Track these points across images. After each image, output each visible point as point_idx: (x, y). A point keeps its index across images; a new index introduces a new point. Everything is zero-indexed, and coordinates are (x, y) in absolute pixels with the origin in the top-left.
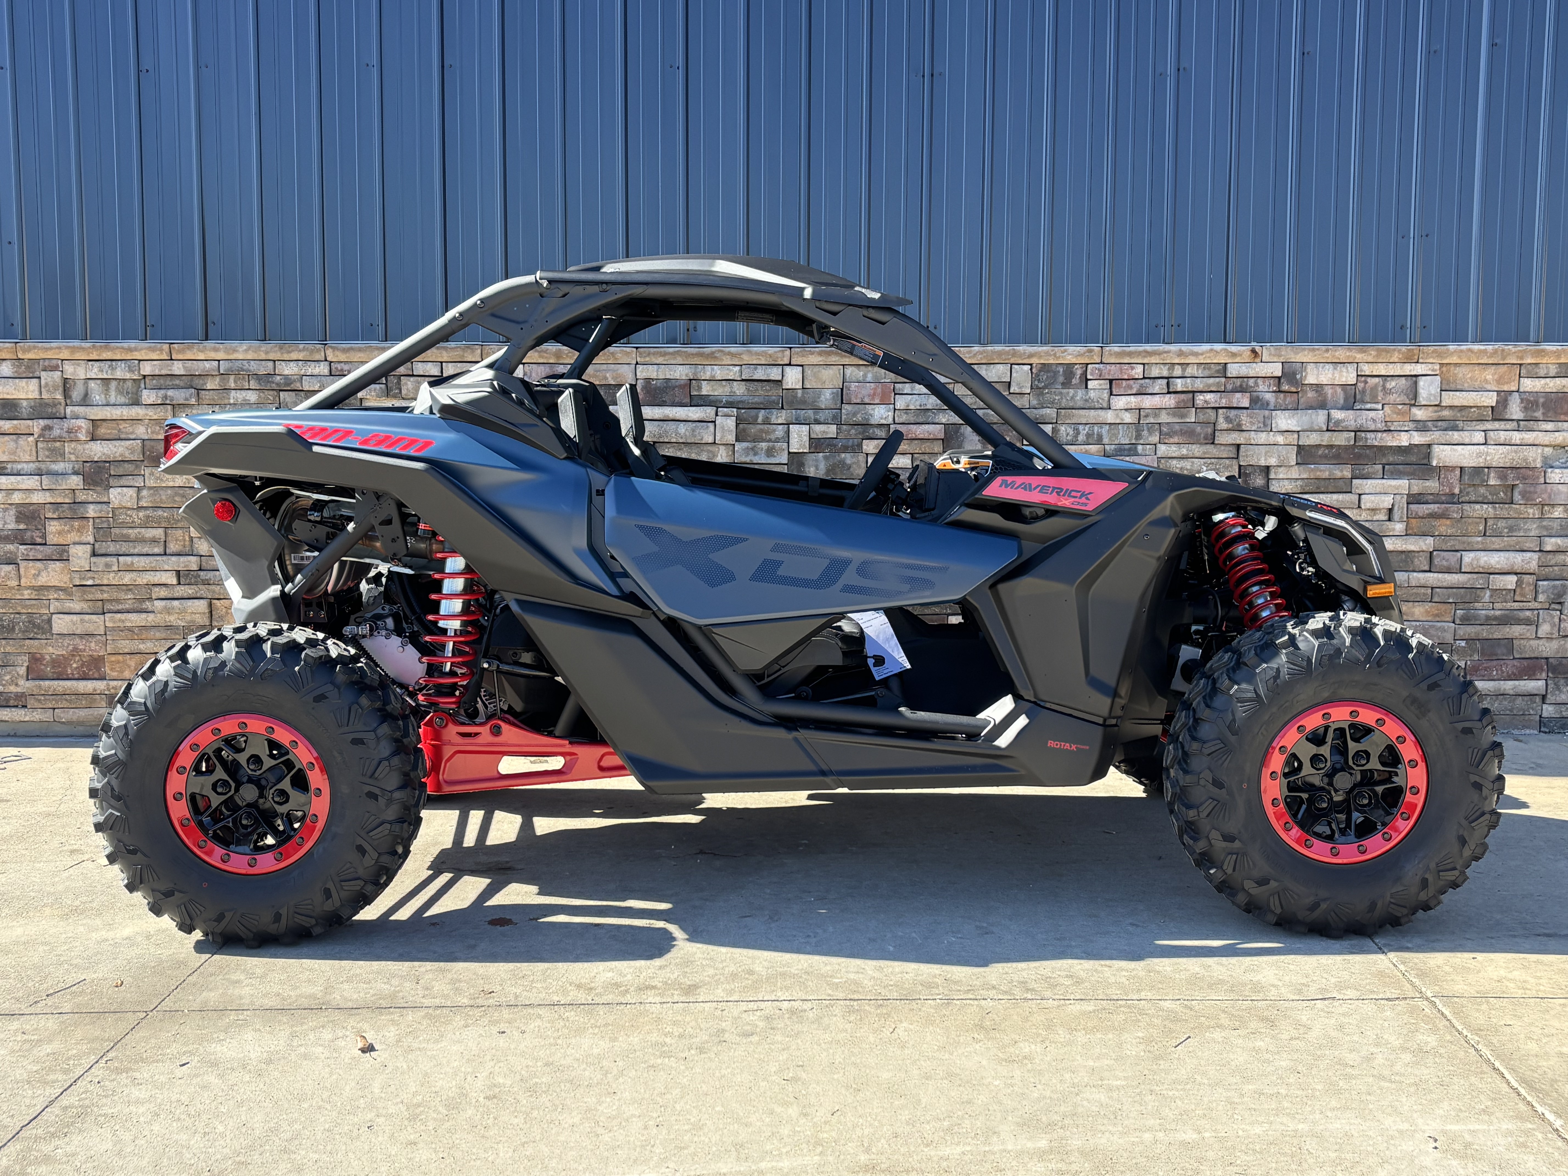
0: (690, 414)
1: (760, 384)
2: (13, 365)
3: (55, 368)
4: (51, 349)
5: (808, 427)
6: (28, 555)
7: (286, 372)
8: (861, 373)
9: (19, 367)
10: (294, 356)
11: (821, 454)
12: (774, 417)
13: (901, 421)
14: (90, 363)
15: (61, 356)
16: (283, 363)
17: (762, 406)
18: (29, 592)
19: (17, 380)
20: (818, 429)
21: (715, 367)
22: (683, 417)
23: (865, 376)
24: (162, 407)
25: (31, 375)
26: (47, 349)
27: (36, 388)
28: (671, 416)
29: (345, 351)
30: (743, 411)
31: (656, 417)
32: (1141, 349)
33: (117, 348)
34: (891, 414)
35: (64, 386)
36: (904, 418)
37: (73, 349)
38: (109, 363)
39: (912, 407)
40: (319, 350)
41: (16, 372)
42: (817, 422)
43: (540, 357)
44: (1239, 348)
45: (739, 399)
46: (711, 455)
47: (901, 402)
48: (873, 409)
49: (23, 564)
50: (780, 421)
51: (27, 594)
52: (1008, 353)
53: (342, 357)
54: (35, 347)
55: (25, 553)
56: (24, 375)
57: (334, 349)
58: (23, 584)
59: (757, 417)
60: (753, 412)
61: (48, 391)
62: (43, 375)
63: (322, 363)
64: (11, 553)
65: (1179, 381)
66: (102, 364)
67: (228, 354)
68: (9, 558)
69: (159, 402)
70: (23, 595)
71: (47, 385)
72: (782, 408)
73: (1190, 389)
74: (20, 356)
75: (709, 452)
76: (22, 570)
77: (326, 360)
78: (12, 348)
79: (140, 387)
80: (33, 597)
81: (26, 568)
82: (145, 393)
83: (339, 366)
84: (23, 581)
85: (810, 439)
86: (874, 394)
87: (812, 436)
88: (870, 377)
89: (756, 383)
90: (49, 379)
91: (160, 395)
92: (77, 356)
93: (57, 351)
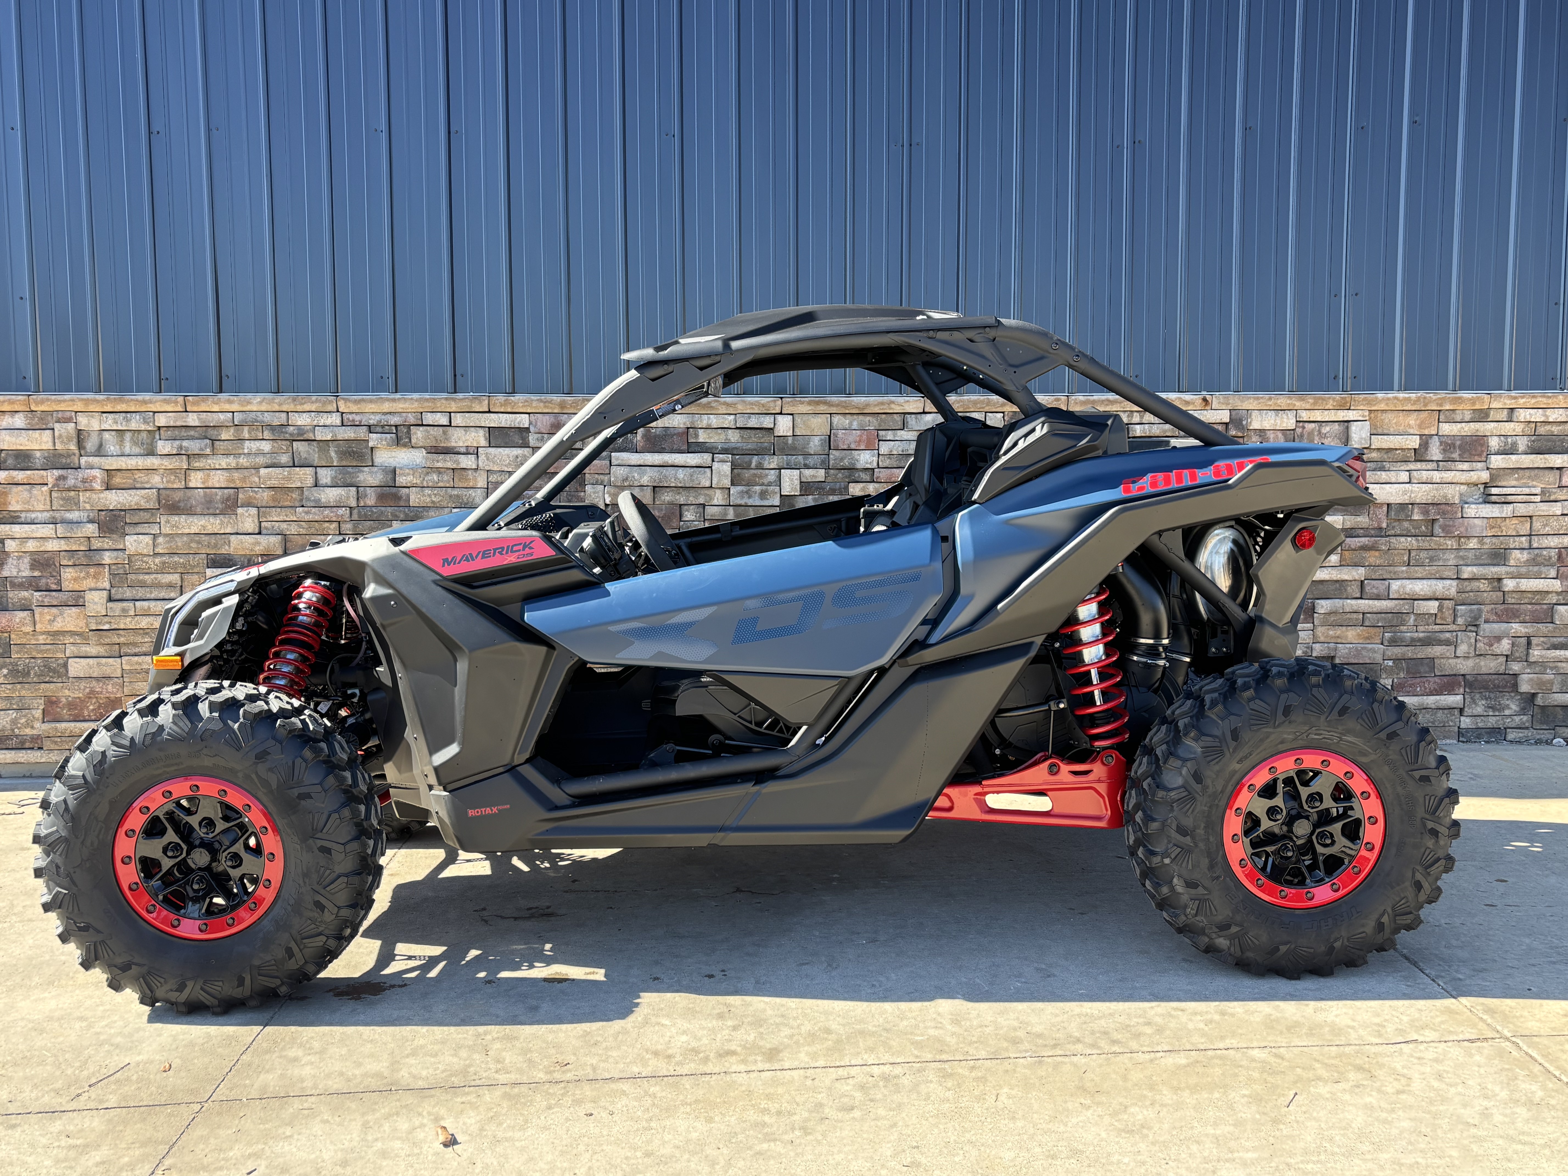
0: (688, 460)
1: (753, 432)
2: (26, 417)
3: (68, 420)
4: (65, 401)
5: (798, 471)
6: (43, 601)
7: (299, 423)
8: (847, 421)
9: (32, 419)
10: (307, 407)
11: (810, 497)
12: (767, 462)
13: (885, 465)
14: (104, 415)
15: (75, 408)
16: (296, 414)
17: (755, 452)
18: (44, 636)
19: (31, 432)
20: (808, 473)
21: (712, 416)
22: (682, 463)
23: (851, 424)
24: (177, 457)
25: (44, 427)
26: (60, 401)
27: (50, 440)
28: (670, 462)
29: (356, 402)
30: (737, 457)
31: (656, 463)
32: (1103, 398)
33: (132, 400)
34: (875, 459)
35: (78, 437)
36: (887, 463)
37: (87, 402)
38: (124, 415)
39: (895, 452)
40: (331, 402)
41: (29, 424)
42: (807, 467)
43: (545, 407)
44: (1192, 397)
45: (733, 445)
46: (708, 499)
47: (884, 448)
48: (859, 455)
49: (37, 611)
50: (771, 467)
51: (42, 639)
52: (982, 402)
53: (354, 408)
54: (48, 400)
55: (40, 599)
56: (37, 427)
57: (346, 400)
58: (38, 629)
59: (750, 462)
60: (747, 458)
61: (62, 442)
62: (57, 426)
63: (334, 414)
64: (25, 599)
65: (1138, 427)
66: (117, 416)
67: (242, 405)
68: (24, 604)
69: (174, 452)
70: (37, 640)
71: (60, 436)
72: (774, 454)
73: (1148, 434)
74: (33, 408)
75: (706, 495)
76: (37, 616)
77: (338, 411)
78: (25, 400)
79: (154, 438)
80: (48, 642)
81: (41, 614)
82: (160, 444)
83: (351, 417)
84: (38, 627)
85: (801, 482)
86: (860, 441)
87: (804, 480)
88: (855, 425)
89: (749, 431)
90: (63, 431)
91: (175, 445)
92: (91, 408)
93: (70, 403)
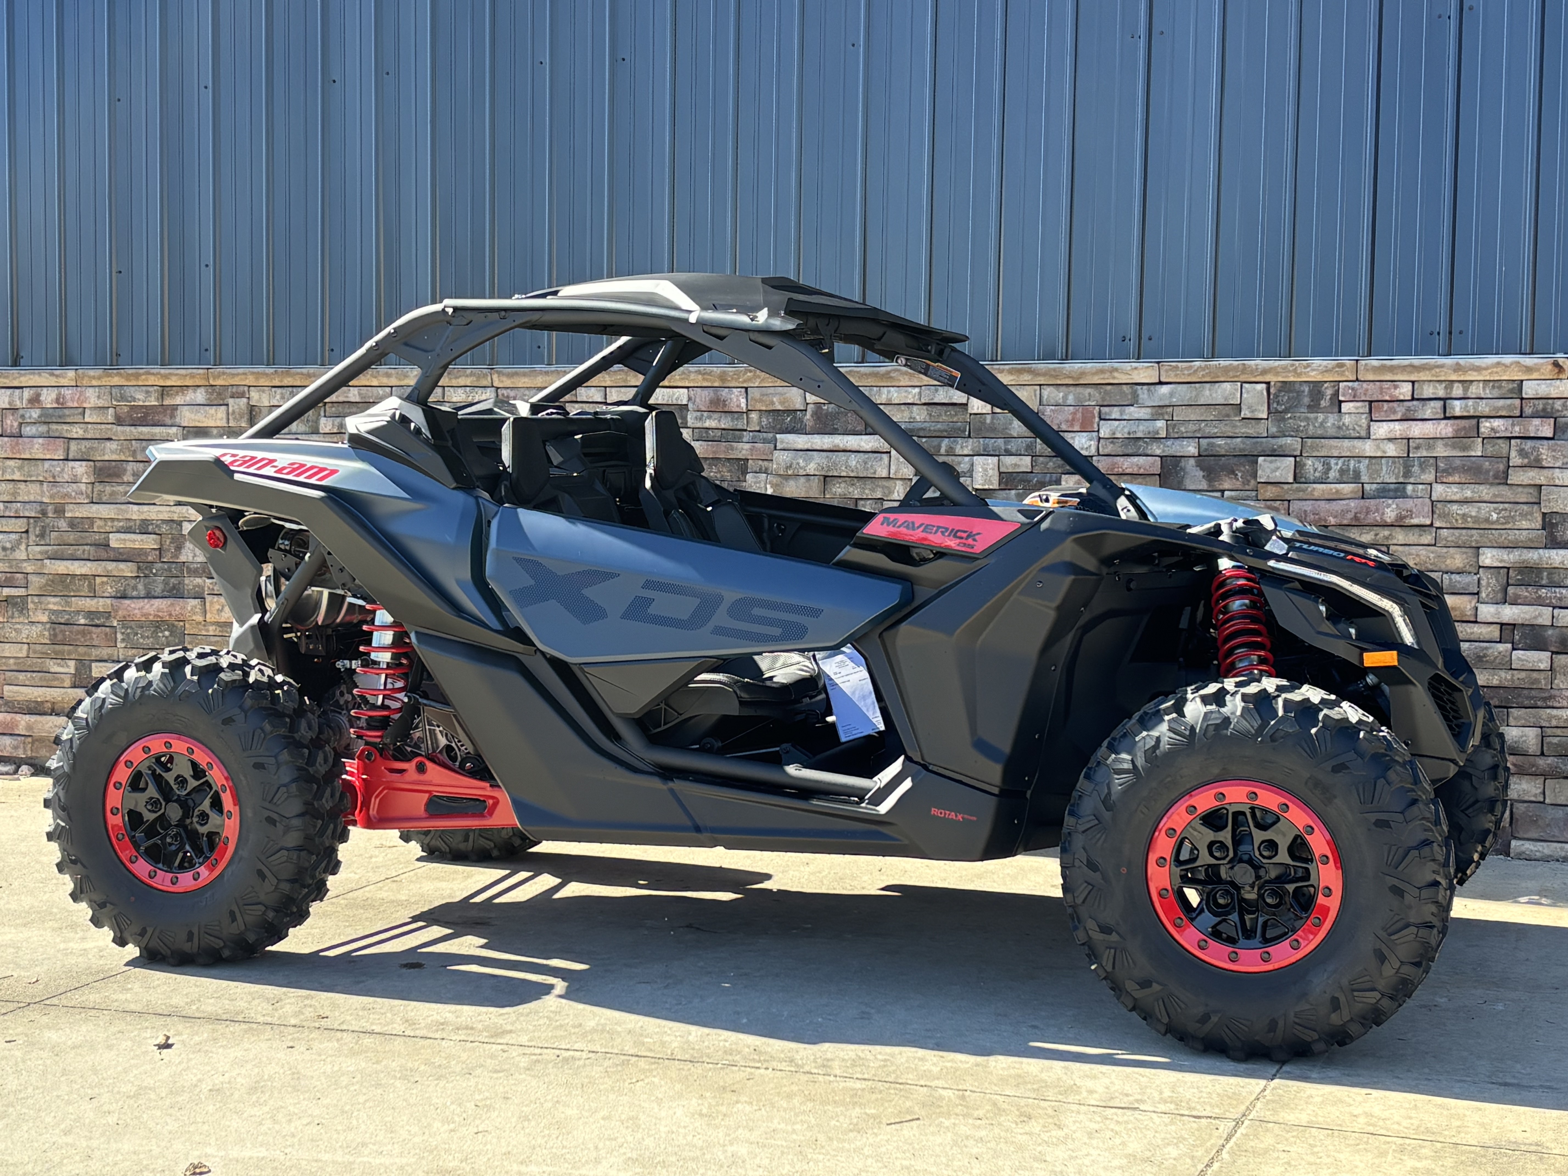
0: (863, 444)
1: (945, 408)
2: (206, 392)
3: (241, 395)
4: (238, 374)
5: (997, 458)
6: (213, 589)
7: (454, 400)
8: (1061, 395)
9: (211, 394)
10: (462, 381)
11: (1013, 492)
12: (959, 447)
13: (1106, 451)
14: (273, 389)
15: (247, 382)
16: (451, 389)
17: (945, 434)
18: (214, 627)
19: (207, 408)
20: (1009, 460)
21: (892, 389)
22: (855, 447)
23: (1065, 398)
24: (338, 435)
25: (221, 402)
26: (234, 375)
27: (224, 416)
28: (842, 446)
29: (510, 376)
30: (924, 440)
31: (825, 447)
32: (1406, 362)
33: (298, 374)
34: (1093, 443)
35: (251, 413)
36: (1109, 449)
37: (258, 375)
38: (290, 389)
39: (1118, 435)
40: (485, 376)
41: (209, 399)
42: (1009, 453)
43: (704, 379)
44: (1536, 361)
45: (920, 425)
46: (887, 492)
47: (1105, 430)
48: (1073, 438)
49: (209, 599)
50: (966, 452)
51: (212, 630)
52: (1236, 368)
53: (508, 383)
54: (224, 373)
55: (211, 587)
56: (215, 403)
57: (499, 373)
58: (208, 620)
59: (939, 447)
60: (935, 441)
61: (235, 419)
62: (231, 401)
63: (489, 390)
64: (199, 586)
65: (1457, 403)
66: (284, 390)
67: (400, 380)
68: (197, 592)
69: (335, 431)
70: (208, 631)
71: (234, 412)
72: (969, 437)
73: (1472, 413)
74: (212, 383)
75: (883, 487)
76: (208, 604)
77: (493, 386)
78: (204, 374)
79: (319, 415)
80: (217, 633)
81: (212, 603)
82: (323, 420)
83: (505, 392)
84: (208, 615)
85: (1000, 473)
86: (1073, 420)
87: (1002, 470)
88: (1071, 400)
89: (939, 407)
90: (236, 407)
91: (336, 423)
92: (262, 382)
93: (243, 377)
